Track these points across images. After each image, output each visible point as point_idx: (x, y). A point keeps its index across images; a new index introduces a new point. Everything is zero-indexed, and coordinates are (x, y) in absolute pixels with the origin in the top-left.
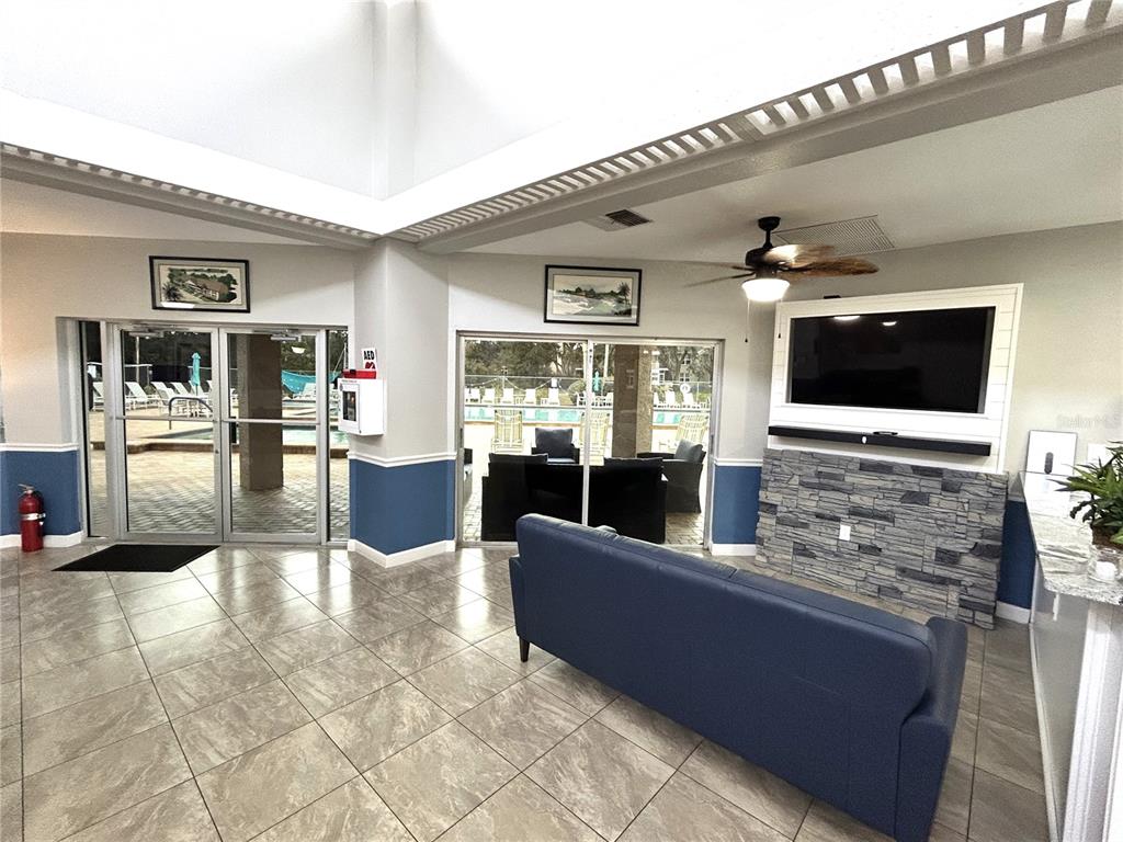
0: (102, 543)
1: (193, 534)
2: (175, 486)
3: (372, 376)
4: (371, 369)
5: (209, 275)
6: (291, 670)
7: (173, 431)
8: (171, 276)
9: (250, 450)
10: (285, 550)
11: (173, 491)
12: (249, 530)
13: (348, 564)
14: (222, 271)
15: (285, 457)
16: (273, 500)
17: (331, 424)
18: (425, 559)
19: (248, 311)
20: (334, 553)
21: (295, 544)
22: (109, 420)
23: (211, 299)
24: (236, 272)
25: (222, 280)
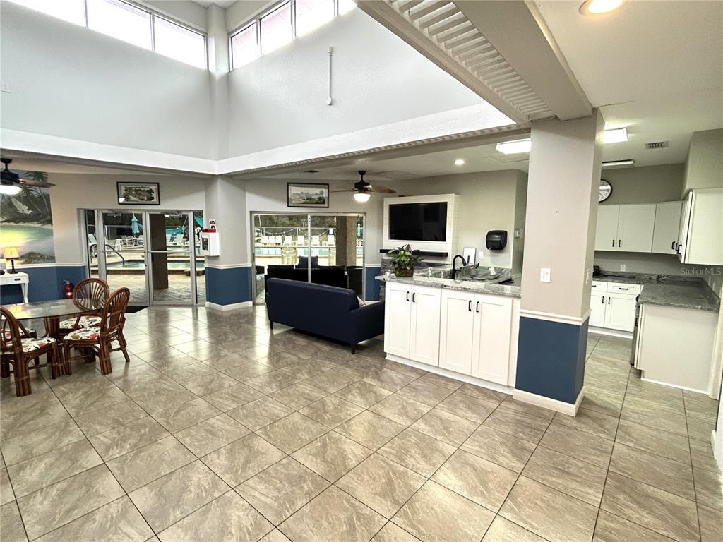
4: (213, 229)
5: (142, 189)
8: (126, 190)
13: (206, 313)
14: (148, 188)
16: (164, 292)
19: (159, 204)
20: (199, 308)
23: (143, 200)
24: (154, 188)
25: (147, 191)
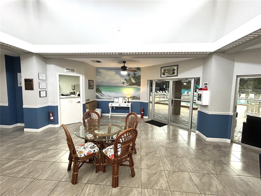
0: (150, 119)
1: (164, 121)
2: (160, 111)
3: (207, 90)
4: (206, 88)
5: (170, 69)
6: (182, 157)
7: (160, 100)
8: (164, 71)
9: (174, 106)
10: (181, 129)
11: (160, 112)
12: (173, 122)
13: (195, 136)
14: (173, 68)
15: (181, 108)
16: (178, 117)
17: (194, 101)
18: (219, 142)
19: (177, 76)
20: (192, 133)
21: (183, 128)
22: (153, 97)
23: (170, 74)
24: (175, 68)
25: (173, 70)
